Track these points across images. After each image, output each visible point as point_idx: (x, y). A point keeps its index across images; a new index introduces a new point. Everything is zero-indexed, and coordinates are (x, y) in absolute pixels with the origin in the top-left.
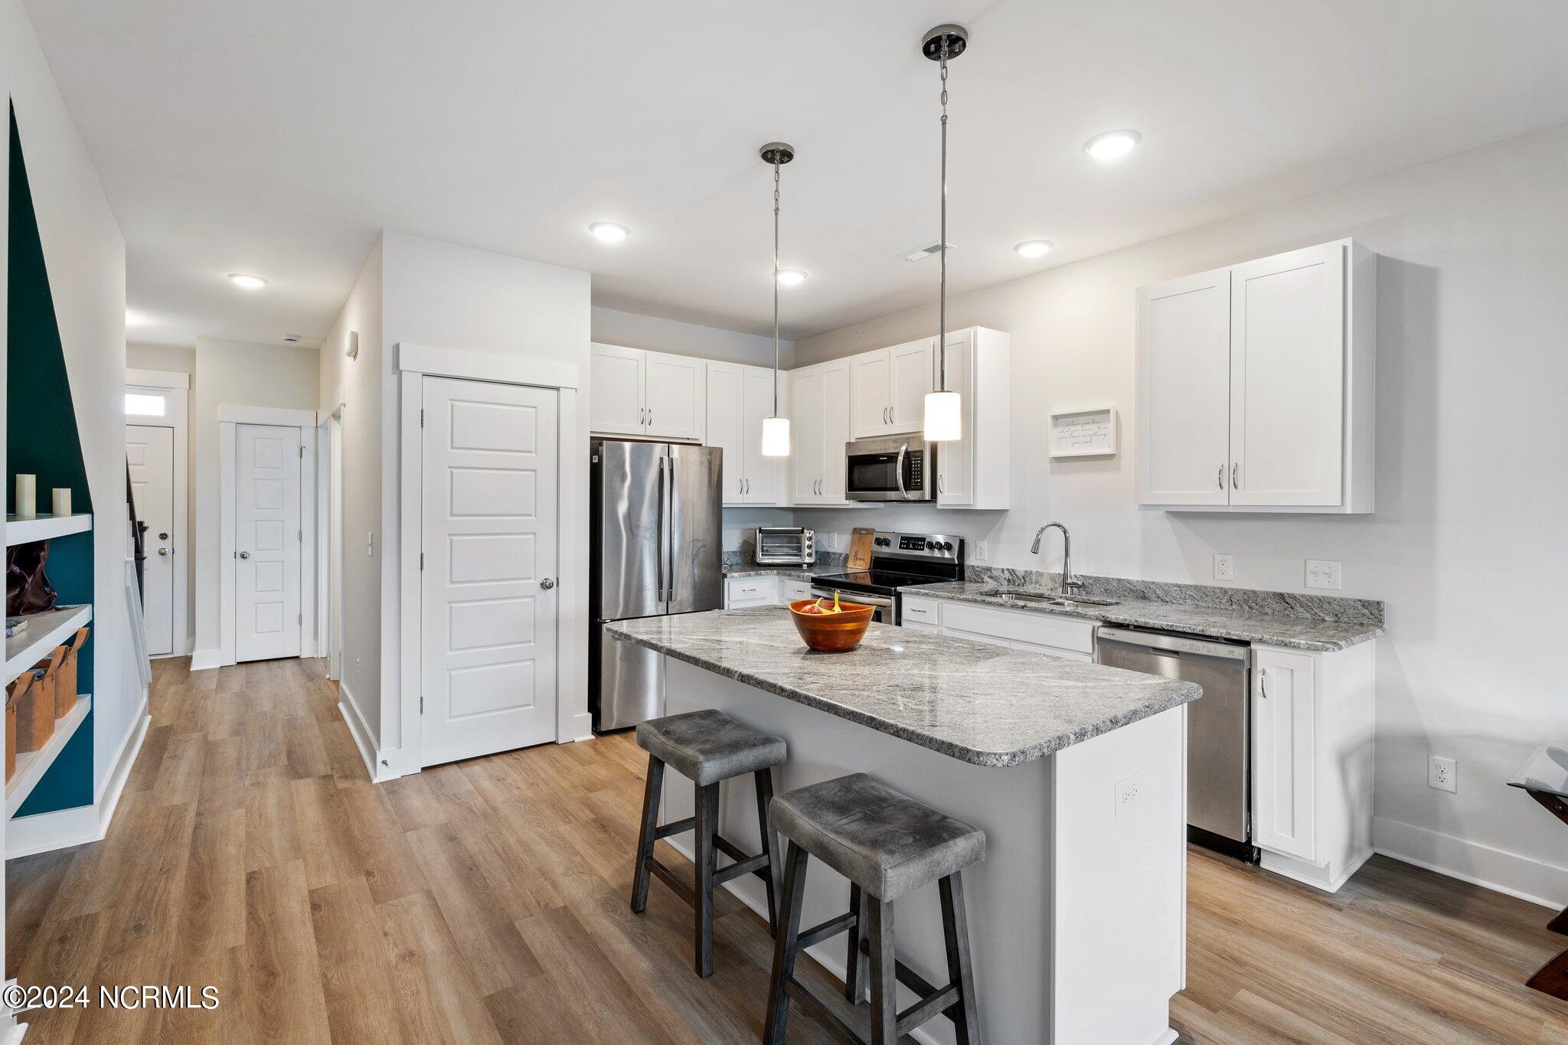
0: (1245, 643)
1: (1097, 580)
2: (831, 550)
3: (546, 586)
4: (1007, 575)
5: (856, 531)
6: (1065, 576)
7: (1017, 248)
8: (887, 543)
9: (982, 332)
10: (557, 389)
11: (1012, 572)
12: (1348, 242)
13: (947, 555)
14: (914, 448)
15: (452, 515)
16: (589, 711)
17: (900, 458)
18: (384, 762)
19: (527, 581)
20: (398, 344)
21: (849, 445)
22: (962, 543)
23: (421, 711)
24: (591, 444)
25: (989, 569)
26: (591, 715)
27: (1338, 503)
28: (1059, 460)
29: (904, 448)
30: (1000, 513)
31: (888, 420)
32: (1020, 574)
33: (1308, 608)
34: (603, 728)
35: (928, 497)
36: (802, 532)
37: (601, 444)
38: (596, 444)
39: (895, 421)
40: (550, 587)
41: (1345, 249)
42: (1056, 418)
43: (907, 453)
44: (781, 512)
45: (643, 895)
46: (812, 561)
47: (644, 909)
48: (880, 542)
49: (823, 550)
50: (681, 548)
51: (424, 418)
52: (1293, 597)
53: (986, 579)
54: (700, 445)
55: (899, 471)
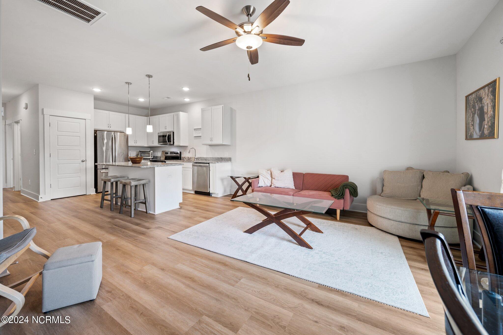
0: (209, 163)
1: (200, 157)
2: (158, 156)
3: (83, 161)
4: (188, 158)
5: (163, 151)
6: (195, 157)
7: (184, 99)
8: (167, 153)
9: (181, 112)
10: (85, 119)
11: (188, 157)
12: (223, 105)
13: (178, 155)
14: (170, 134)
15: (58, 145)
16: (95, 188)
17: (167, 136)
18: (41, 198)
19: (78, 160)
20: (43, 109)
21: (158, 133)
22: (180, 153)
23: (51, 187)
24: (94, 131)
25: (185, 157)
26: (95, 189)
27: (222, 143)
28: (195, 137)
29: (168, 134)
30: (187, 146)
31: (166, 129)
32: (190, 158)
33: (224, 159)
34: (98, 192)
35: (172, 143)
36: (150, 151)
37: (97, 131)
38: (96, 132)
39: (167, 128)
40: (84, 161)
41: (223, 106)
42: (195, 129)
43: (168, 135)
44: (146, 148)
45: (102, 205)
46: (152, 158)
47: (103, 207)
48: (166, 153)
49: (156, 156)
50: (119, 154)
51: (50, 125)
52: (222, 158)
53: (184, 159)
54: (124, 132)
55: (167, 139)
